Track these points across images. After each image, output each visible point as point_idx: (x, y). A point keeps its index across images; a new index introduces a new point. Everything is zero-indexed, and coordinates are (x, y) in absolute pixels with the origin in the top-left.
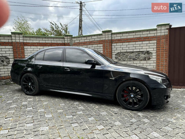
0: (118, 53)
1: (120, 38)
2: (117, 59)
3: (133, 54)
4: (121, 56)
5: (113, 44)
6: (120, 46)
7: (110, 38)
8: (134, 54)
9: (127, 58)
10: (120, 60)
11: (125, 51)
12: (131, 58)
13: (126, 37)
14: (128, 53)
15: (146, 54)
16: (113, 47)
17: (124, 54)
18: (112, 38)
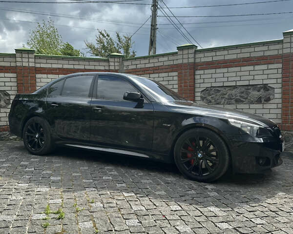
0: (207, 89)
1: (210, 59)
4: (213, 94)
5: (198, 72)
7: (191, 60)
8: (238, 90)
13: (222, 58)
15: (262, 90)
16: (197, 77)
17: (219, 91)
18: (195, 61)
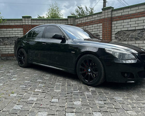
0: (118, 33)
1: (120, 14)
2: (117, 39)
3: (135, 32)
4: (122, 35)
5: (113, 23)
6: (120, 24)
7: (110, 16)
8: (137, 32)
9: (128, 37)
10: (120, 40)
11: (126, 29)
12: (132, 38)
13: (127, 13)
16: (113, 25)
17: (125, 33)
18: (112, 16)
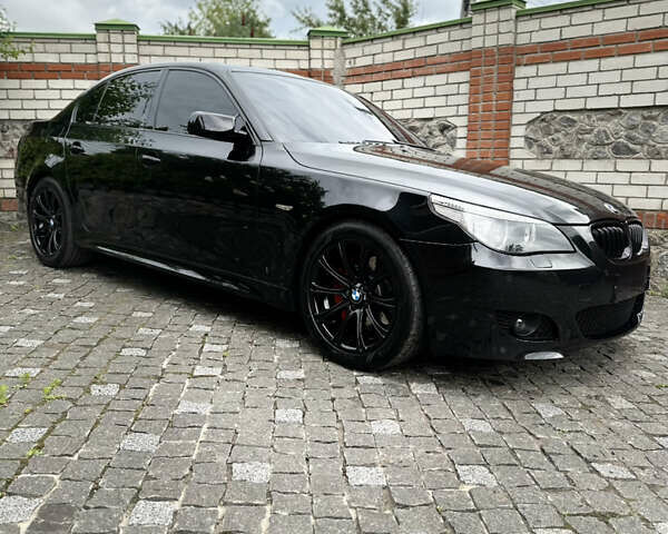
1: (554, 36)
2: (535, 148)
3: (616, 120)
5: (520, 71)
6: (551, 81)
7: (507, 40)
8: (622, 121)
9: (585, 140)
12: (603, 145)
13: (586, 31)
14: (589, 117)
16: (518, 84)
17: (572, 122)
18: (516, 41)
